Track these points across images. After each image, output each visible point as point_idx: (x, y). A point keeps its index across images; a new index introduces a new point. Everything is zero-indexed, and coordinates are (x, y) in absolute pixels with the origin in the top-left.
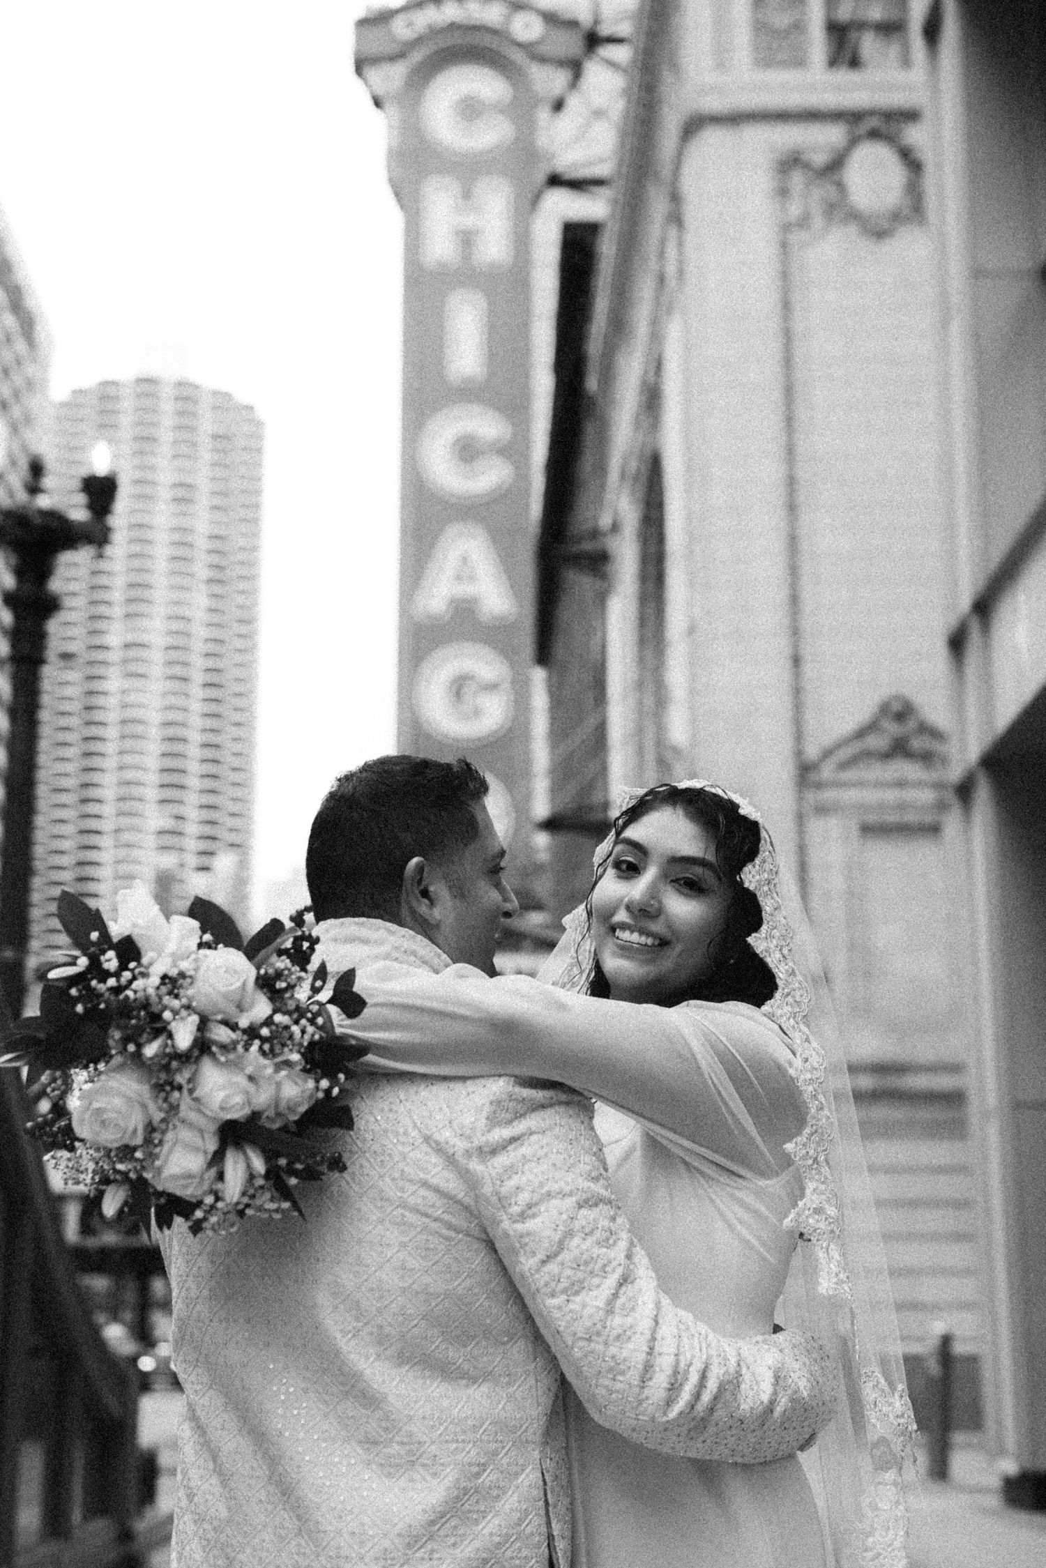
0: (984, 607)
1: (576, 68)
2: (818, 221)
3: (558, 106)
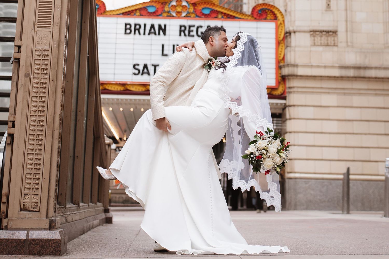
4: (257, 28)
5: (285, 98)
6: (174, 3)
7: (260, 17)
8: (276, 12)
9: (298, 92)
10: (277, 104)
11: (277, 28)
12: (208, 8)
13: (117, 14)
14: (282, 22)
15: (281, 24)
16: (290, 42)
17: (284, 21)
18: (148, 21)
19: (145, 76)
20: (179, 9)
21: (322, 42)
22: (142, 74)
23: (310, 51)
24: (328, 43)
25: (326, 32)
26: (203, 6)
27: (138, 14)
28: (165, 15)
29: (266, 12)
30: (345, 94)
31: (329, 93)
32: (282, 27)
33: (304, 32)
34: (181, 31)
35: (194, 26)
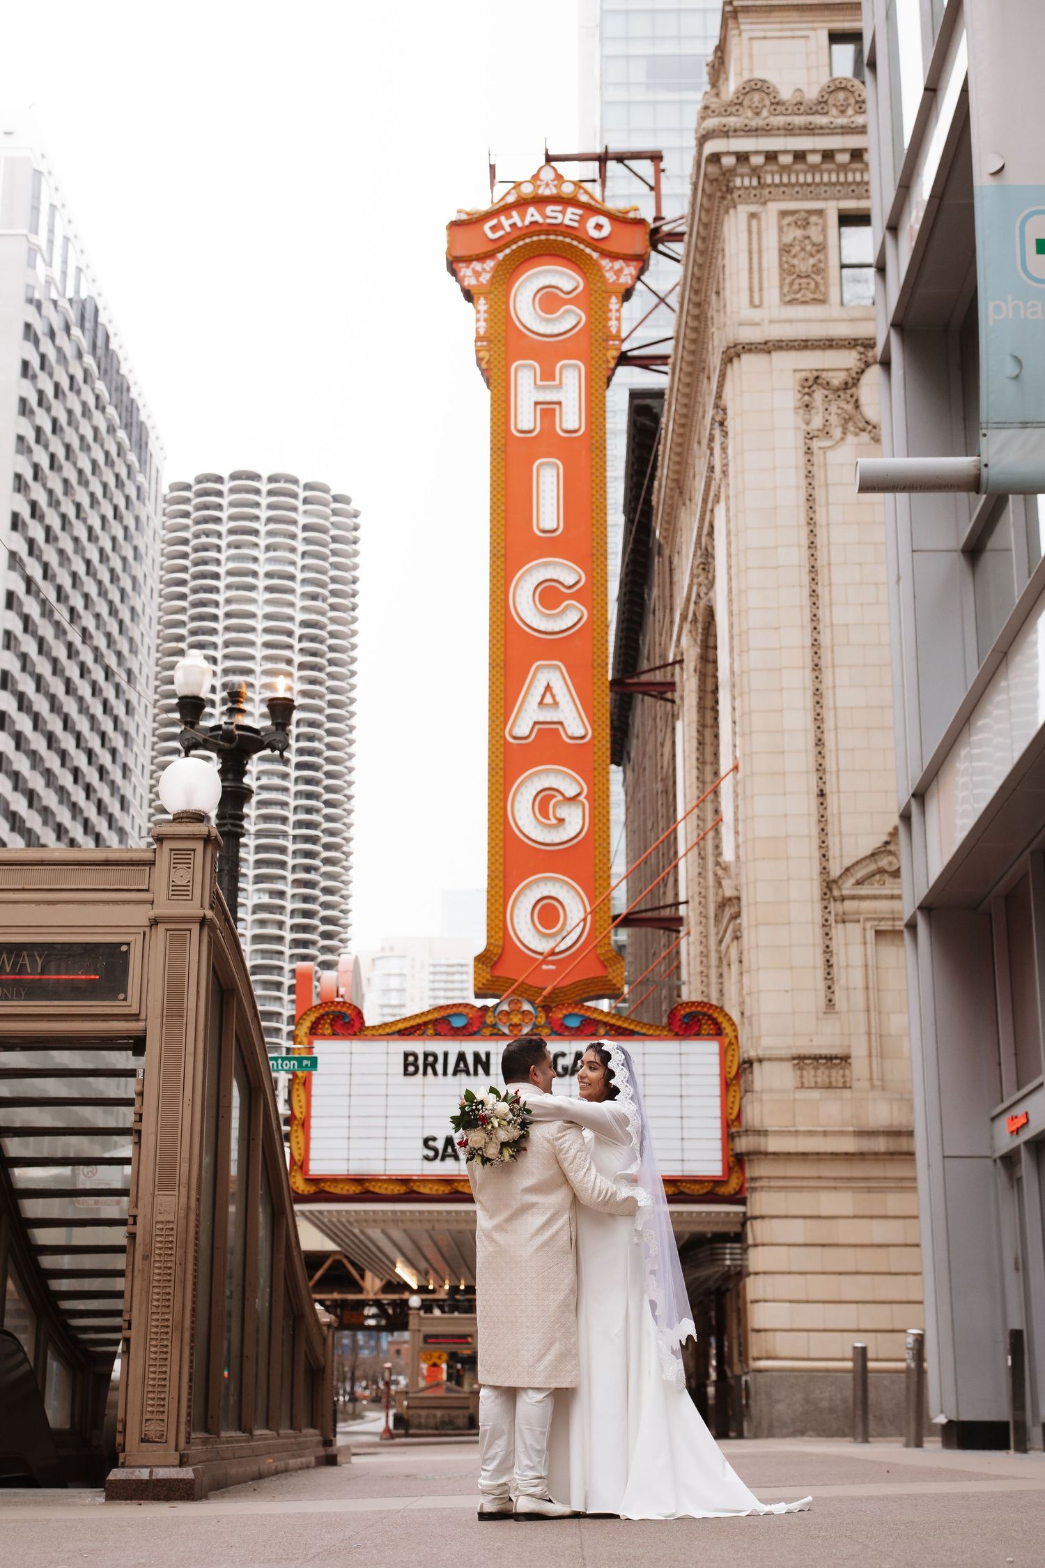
0: (920, 795)
1: (642, 264)
2: (837, 433)
3: (627, 295)
4: (680, 1054)
5: (743, 1202)
6: (505, 1007)
7: (685, 1030)
8: (720, 1019)
9: (769, 1187)
10: (728, 1214)
11: (723, 1054)
12: (576, 1015)
13: (388, 1034)
14: (733, 1041)
15: (730, 1043)
16: (752, 1082)
17: (736, 1037)
18: (454, 1047)
19: (450, 1162)
20: (516, 1020)
21: (819, 1080)
22: (443, 1159)
23: (795, 1100)
24: (830, 1082)
25: (825, 1058)
26: (564, 1012)
27: (431, 1032)
28: (487, 1031)
29: (699, 1020)
30: (870, 1190)
31: (835, 1188)
32: (733, 1050)
33: (780, 1059)
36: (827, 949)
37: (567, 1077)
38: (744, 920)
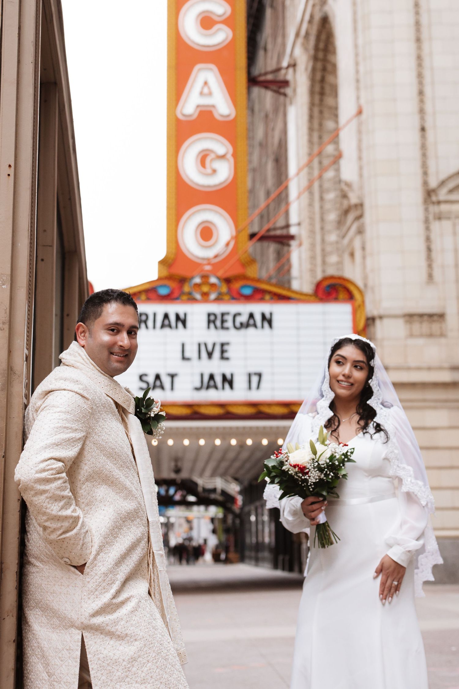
4: (324, 314)
6: (197, 280)
7: (328, 295)
8: (352, 288)
11: (355, 313)
12: (249, 286)
14: (361, 304)
15: (359, 306)
16: (375, 333)
17: (363, 302)
18: (160, 309)
19: (158, 391)
20: (205, 289)
21: (423, 331)
22: (154, 389)
23: (406, 345)
24: (431, 333)
25: (428, 315)
26: (241, 284)
27: (144, 297)
28: (185, 298)
29: (337, 290)
32: (362, 310)
33: (395, 317)
34: (209, 322)
35: (228, 314)
36: (428, 239)
37: (243, 331)
38: (368, 218)
